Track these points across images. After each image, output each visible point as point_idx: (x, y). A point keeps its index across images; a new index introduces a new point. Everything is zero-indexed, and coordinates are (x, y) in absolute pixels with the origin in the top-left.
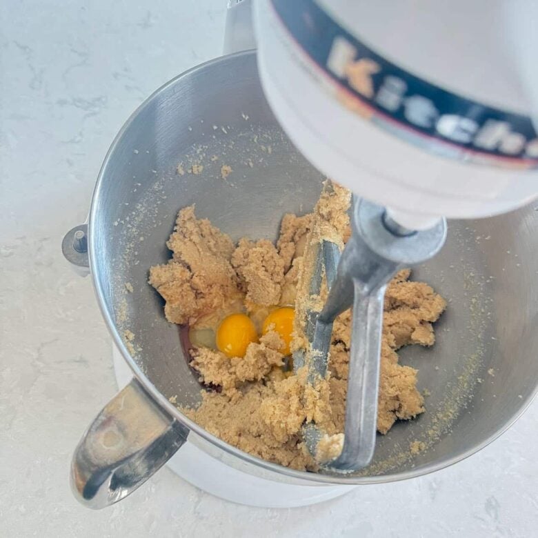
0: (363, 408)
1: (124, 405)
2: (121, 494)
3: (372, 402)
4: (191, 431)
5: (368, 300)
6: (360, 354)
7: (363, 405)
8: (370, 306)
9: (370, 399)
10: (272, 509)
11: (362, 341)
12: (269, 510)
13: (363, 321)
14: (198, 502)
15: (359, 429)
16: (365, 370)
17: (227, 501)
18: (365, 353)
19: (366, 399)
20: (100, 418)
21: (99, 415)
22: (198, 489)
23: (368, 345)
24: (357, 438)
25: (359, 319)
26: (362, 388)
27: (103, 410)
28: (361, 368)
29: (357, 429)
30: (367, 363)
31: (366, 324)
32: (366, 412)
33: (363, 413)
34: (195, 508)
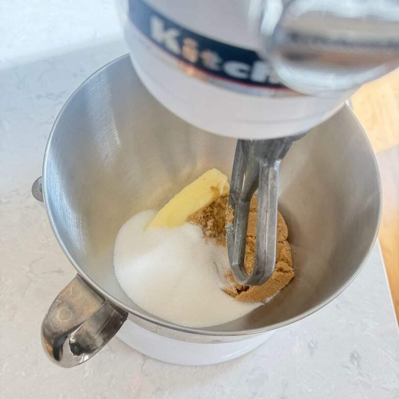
0: (267, 237)
1: (73, 292)
2: (84, 358)
3: (273, 234)
4: (129, 313)
5: (269, 170)
6: (264, 204)
7: (267, 236)
8: (270, 174)
9: (271, 233)
10: (196, 367)
11: (265, 195)
12: (194, 368)
13: (265, 183)
14: (143, 364)
15: (265, 251)
16: (268, 215)
17: (164, 362)
18: (267, 203)
19: (269, 233)
20: (56, 301)
21: (56, 299)
22: (143, 355)
23: (269, 199)
24: (263, 256)
25: (263, 182)
26: (266, 225)
27: (58, 296)
28: (265, 213)
29: (264, 251)
30: (269, 210)
31: (268, 185)
32: (269, 240)
33: (267, 240)
34: (142, 368)
